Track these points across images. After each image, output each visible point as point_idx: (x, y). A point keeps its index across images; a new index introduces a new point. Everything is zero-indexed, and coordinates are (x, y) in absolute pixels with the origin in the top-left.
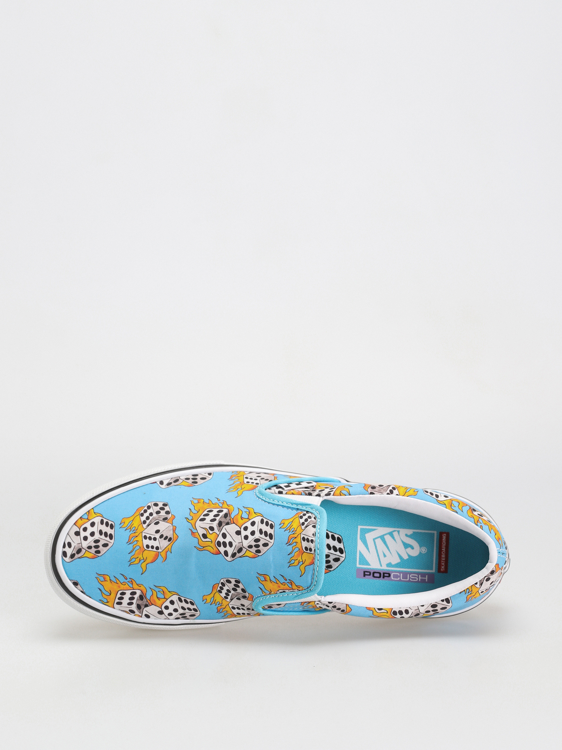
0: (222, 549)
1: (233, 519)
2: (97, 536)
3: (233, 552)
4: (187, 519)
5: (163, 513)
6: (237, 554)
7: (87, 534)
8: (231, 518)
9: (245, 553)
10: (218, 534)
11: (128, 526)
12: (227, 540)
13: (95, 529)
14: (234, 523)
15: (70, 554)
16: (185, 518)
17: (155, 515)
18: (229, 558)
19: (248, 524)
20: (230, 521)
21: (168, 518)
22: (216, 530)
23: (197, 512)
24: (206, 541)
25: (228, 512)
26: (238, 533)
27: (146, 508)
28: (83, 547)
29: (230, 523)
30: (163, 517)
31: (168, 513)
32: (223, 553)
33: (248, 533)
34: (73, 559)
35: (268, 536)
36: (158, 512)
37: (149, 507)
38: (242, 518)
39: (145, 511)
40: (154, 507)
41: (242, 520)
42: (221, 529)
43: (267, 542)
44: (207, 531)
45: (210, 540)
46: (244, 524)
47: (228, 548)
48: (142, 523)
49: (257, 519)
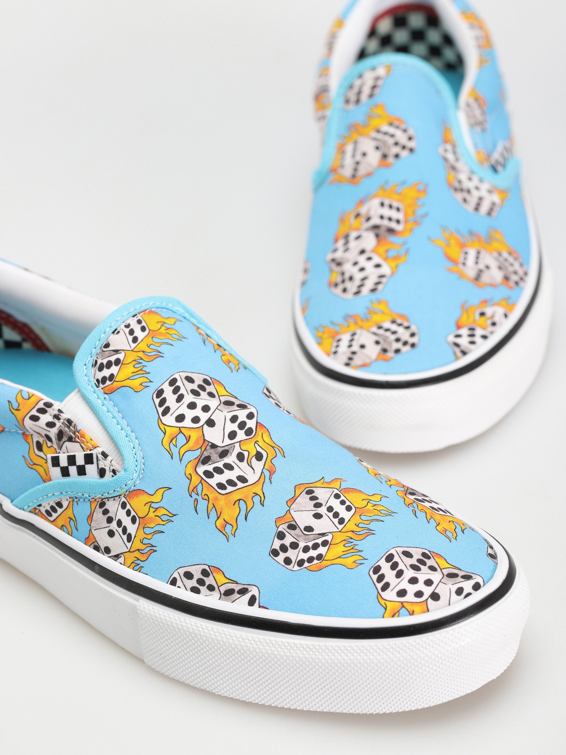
0: (251, 424)
1: (201, 448)
2: (410, 574)
4: (262, 501)
5: (288, 540)
6: (236, 404)
7: (420, 586)
8: (203, 450)
9: (226, 395)
10: (239, 443)
12: (233, 427)
13: (405, 585)
14: (204, 440)
15: (468, 581)
16: (263, 505)
17: (302, 545)
18: (251, 409)
19: (187, 423)
20: (208, 447)
21: (287, 524)
22: (237, 450)
23: (241, 501)
24: (263, 449)
25: (200, 464)
26: (211, 423)
27: (306, 564)
28: (442, 576)
29: (210, 444)
30: (292, 532)
31: (281, 536)
32: (254, 419)
33: (198, 412)
34: (469, 574)
35: (176, 385)
36: (295, 546)
37: (301, 563)
38: (188, 439)
39: (310, 560)
40: (293, 559)
41: (190, 436)
42: (229, 446)
43: (184, 381)
44: (250, 459)
45: (256, 445)
46: (193, 428)
47: (242, 418)
49: (170, 420)
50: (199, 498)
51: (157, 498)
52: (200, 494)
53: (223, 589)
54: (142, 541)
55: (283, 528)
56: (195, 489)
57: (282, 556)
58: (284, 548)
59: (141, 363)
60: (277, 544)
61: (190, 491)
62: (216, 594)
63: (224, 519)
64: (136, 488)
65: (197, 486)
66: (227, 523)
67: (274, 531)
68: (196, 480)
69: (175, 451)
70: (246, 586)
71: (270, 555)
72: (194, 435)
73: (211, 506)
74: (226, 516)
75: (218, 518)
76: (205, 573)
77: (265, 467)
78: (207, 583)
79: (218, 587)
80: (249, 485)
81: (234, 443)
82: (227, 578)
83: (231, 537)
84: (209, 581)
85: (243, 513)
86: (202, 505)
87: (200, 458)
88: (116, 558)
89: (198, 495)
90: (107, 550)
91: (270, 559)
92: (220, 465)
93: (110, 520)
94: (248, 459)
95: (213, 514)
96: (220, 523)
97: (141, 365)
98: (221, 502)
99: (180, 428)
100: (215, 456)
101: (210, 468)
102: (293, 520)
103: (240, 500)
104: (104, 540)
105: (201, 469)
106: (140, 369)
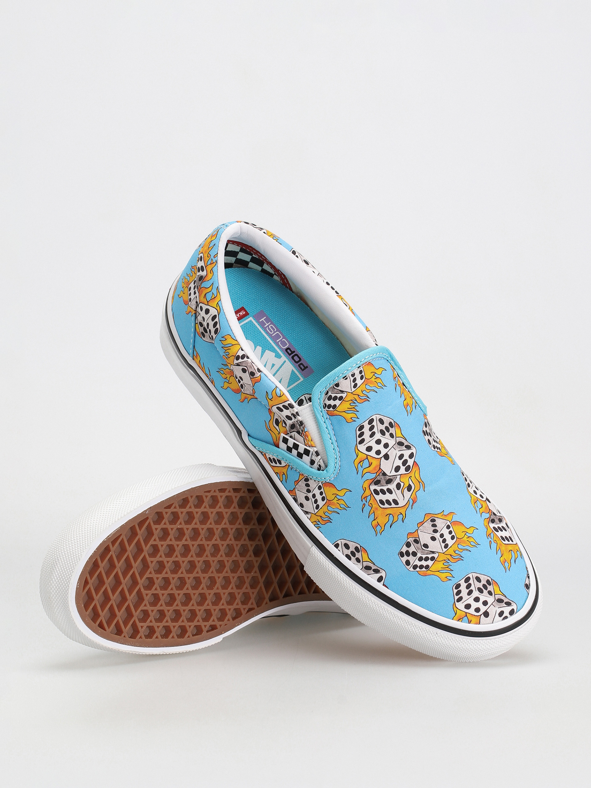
0: (410, 462)
1: (376, 473)
2: (476, 594)
3: (406, 450)
6: (405, 445)
7: (480, 605)
8: (377, 475)
9: (400, 437)
10: (399, 476)
11: (447, 571)
12: (399, 463)
13: (471, 601)
14: (380, 468)
15: (508, 607)
18: (413, 450)
19: (373, 453)
20: (381, 474)
21: (414, 538)
22: (397, 481)
24: (413, 483)
25: (373, 483)
26: (386, 457)
27: (418, 568)
28: (494, 600)
29: (382, 472)
30: (416, 544)
31: (408, 545)
32: (413, 459)
33: (381, 447)
34: (510, 601)
35: (372, 424)
36: (414, 554)
37: (415, 566)
38: (370, 464)
39: (421, 566)
40: (412, 561)
41: (372, 462)
42: (393, 477)
43: (378, 422)
44: (403, 489)
45: (410, 480)
46: (375, 457)
47: (406, 457)
48: (435, 560)
49: (362, 448)
50: (367, 504)
51: (341, 493)
52: (368, 502)
53: (365, 564)
54: (324, 513)
55: (411, 540)
56: (366, 498)
57: (405, 558)
58: (408, 553)
59: (355, 403)
60: (404, 549)
61: (362, 498)
62: (360, 566)
63: (378, 522)
64: (330, 482)
65: (367, 497)
66: (379, 525)
67: (405, 540)
68: (367, 493)
69: (360, 469)
70: (379, 569)
71: (398, 555)
72: (375, 463)
73: (372, 511)
74: (379, 520)
75: (374, 520)
76: (357, 549)
77: (411, 497)
78: (357, 556)
79: (363, 562)
80: (399, 507)
81: (397, 475)
82: (369, 559)
83: (379, 534)
84: (358, 555)
85: (390, 522)
86: (367, 508)
87: (374, 480)
88: (306, 513)
89: (366, 502)
90: (301, 505)
91: (398, 557)
92: (385, 488)
93: (309, 491)
94: (402, 488)
95: (372, 517)
96: (374, 523)
97: (355, 404)
98: (379, 512)
99: (367, 455)
100: (383, 482)
101: (378, 488)
102: (418, 537)
103: (390, 514)
104: (301, 499)
105: (373, 487)
106: (353, 407)
